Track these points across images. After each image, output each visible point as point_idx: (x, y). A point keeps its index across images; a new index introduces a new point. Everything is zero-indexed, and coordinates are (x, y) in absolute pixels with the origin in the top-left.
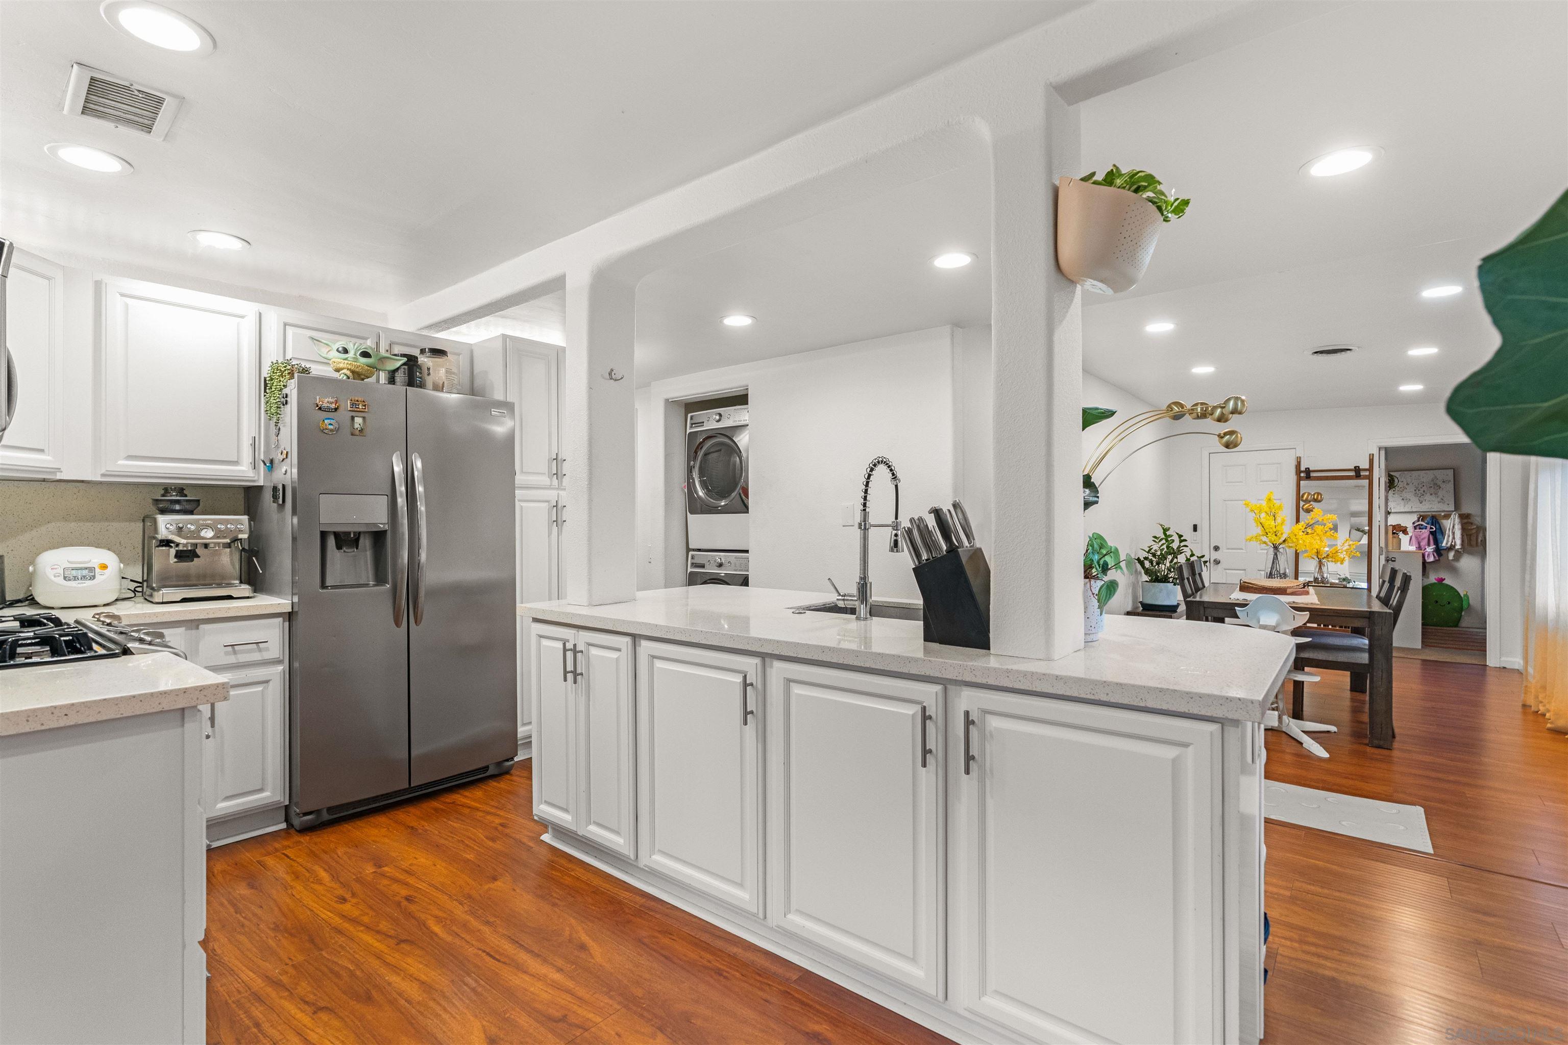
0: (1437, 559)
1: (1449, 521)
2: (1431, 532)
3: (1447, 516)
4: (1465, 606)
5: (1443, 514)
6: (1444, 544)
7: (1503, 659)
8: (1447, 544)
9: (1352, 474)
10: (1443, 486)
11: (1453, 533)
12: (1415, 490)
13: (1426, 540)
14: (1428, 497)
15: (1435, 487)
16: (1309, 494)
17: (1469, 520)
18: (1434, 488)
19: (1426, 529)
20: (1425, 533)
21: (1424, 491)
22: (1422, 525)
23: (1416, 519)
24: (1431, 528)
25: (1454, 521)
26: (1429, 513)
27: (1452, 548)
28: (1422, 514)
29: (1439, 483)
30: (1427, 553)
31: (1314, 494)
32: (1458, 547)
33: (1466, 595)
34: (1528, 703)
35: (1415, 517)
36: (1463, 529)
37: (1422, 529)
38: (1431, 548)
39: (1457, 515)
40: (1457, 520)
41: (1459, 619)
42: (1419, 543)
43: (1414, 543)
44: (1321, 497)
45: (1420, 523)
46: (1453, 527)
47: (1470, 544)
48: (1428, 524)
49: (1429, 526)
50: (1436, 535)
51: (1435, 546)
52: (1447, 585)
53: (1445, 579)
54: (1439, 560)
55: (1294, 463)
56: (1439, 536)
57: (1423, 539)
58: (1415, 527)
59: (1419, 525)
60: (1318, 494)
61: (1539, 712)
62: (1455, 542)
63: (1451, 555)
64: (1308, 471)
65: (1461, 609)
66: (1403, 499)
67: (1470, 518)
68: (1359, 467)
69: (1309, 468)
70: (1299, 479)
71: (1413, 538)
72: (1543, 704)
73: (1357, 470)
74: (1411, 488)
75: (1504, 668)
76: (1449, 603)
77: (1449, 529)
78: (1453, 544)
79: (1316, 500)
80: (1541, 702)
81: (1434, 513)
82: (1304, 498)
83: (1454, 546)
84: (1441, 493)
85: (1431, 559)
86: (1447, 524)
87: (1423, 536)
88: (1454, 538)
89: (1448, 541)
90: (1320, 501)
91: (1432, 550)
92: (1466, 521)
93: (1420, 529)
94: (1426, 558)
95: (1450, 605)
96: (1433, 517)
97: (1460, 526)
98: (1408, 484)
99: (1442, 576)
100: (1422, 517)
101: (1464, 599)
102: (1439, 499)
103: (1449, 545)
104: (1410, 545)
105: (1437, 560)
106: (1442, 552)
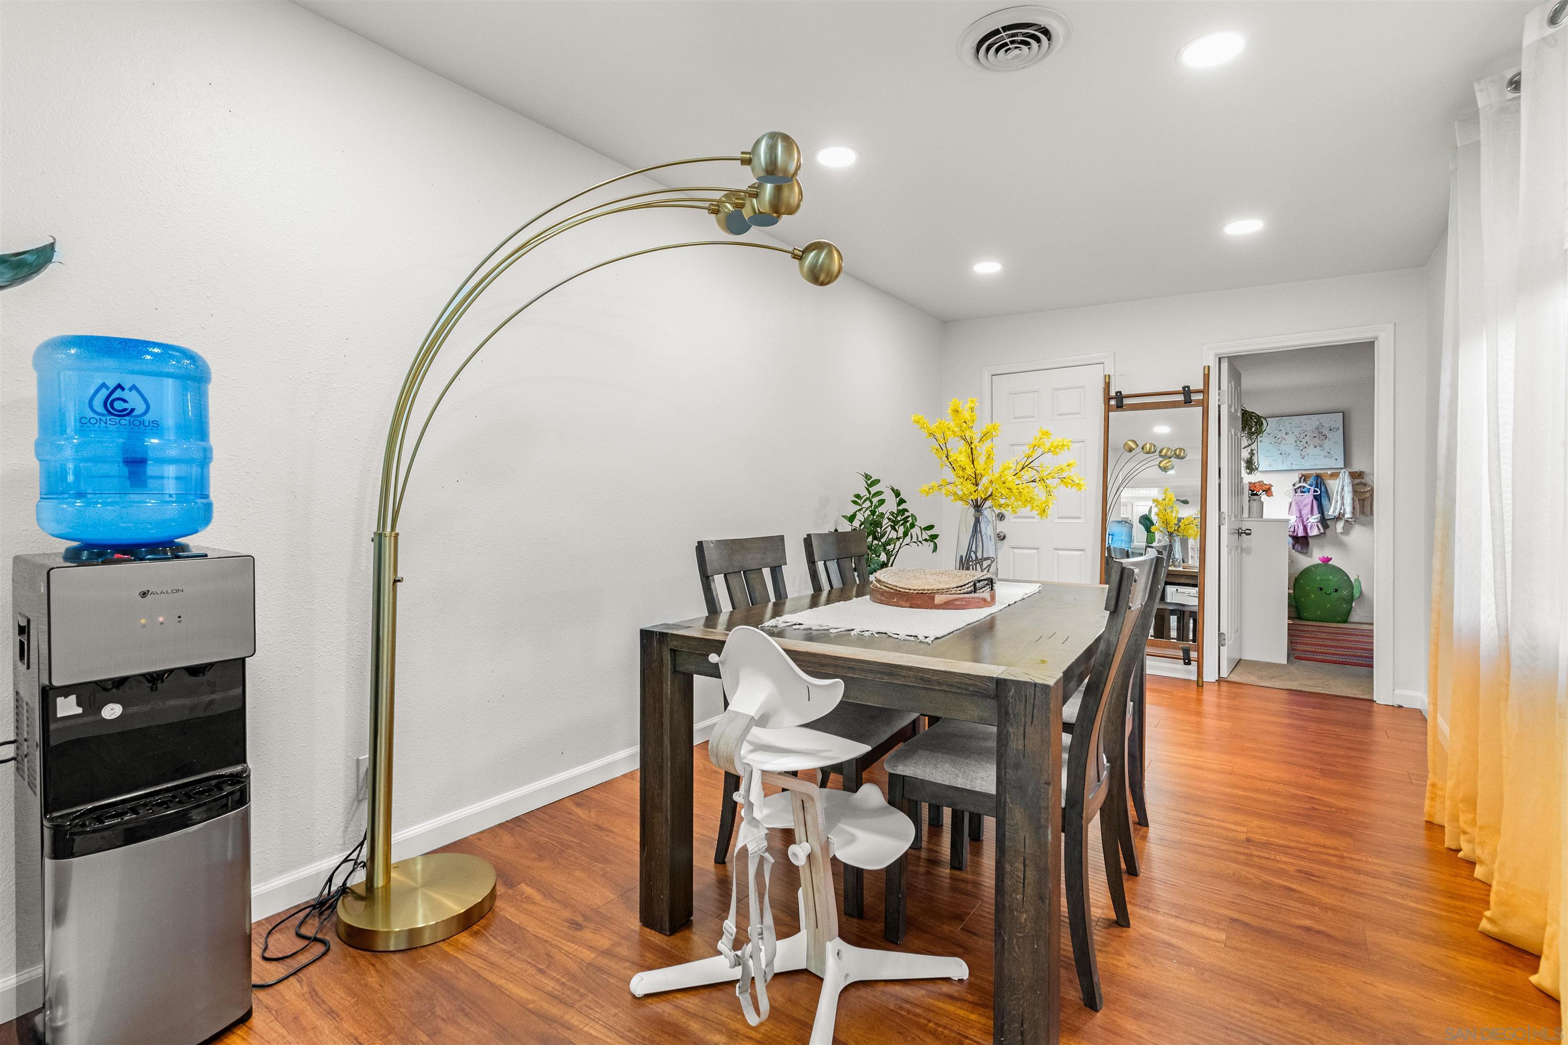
0: (1322, 531)
1: (1337, 481)
2: (1315, 497)
3: (1335, 476)
4: (1356, 594)
5: (1329, 472)
6: (1331, 513)
7: (1397, 692)
8: (1334, 512)
9: (1181, 398)
10: (1329, 435)
11: (1342, 498)
12: (1296, 442)
13: (1309, 507)
14: (1311, 450)
15: (1321, 435)
16: (1168, 449)
17: (1363, 481)
18: (1319, 438)
19: (1309, 491)
20: (1308, 498)
21: (1307, 443)
22: (1304, 487)
23: (1298, 479)
24: (1315, 491)
25: (1343, 481)
26: (1313, 472)
27: (1338, 518)
28: (1304, 472)
29: (1325, 431)
30: (1309, 525)
31: (1175, 450)
32: (1348, 515)
33: (1357, 580)
34: (1437, 820)
35: (1295, 477)
36: (1355, 492)
37: (1304, 493)
38: (1315, 517)
39: (1347, 473)
40: (1347, 480)
41: (1349, 613)
42: (1300, 511)
43: (1294, 511)
44: (1184, 452)
45: (1302, 484)
46: (1343, 489)
47: (1363, 512)
48: (1311, 486)
49: (1312, 489)
50: (1320, 500)
51: (1320, 515)
52: (1334, 567)
53: (1331, 559)
54: (1325, 533)
55: (1102, 385)
56: (1325, 502)
57: (1305, 506)
58: (1295, 489)
59: (1300, 487)
60: (1181, 449)
61: (1460, 855)
62: (1344, 509)
63: (1340, 526)
64: (1120, 397)
65: (1352, 599)
66: (1281, 454)
67: (1363, 478)
68: (1188, 387)
69: (1120, 392)
70: (1108, 409)
71: (1294, 505)
72: (1467, 836)
73: (1187, 392)
74: (1291, 439)
75: (1400, 707)
76: (1336, 590)
77: (1337, 492)
78: (1342, 511)
79: (1178, 457)
80: (1465, 833)
81: (1319, 472)
82: (1163, 454)
83: (1344, 516)
84: (1327, 444)
85: (1315, 532)
86: (1334, 485)
87: (1305, 502)
88: (1343, 504)
89: (1335, 508)
90: (1183, 458)
91: (1316, 520)
92: (1357, 481)
93: (1302, 492)
94: (1309, 531)
95: (1336, 593)
96: (1318, 477)
97: (1350, 488)
98: (1287, 434)
99: (1327, 553)
100: (1304, 478)
101: (1355, 585)
102: (1325, 453)
103: (1336, 514)
104: (1289, 514)
105: (1322, 533)
106: (1328, 522)
